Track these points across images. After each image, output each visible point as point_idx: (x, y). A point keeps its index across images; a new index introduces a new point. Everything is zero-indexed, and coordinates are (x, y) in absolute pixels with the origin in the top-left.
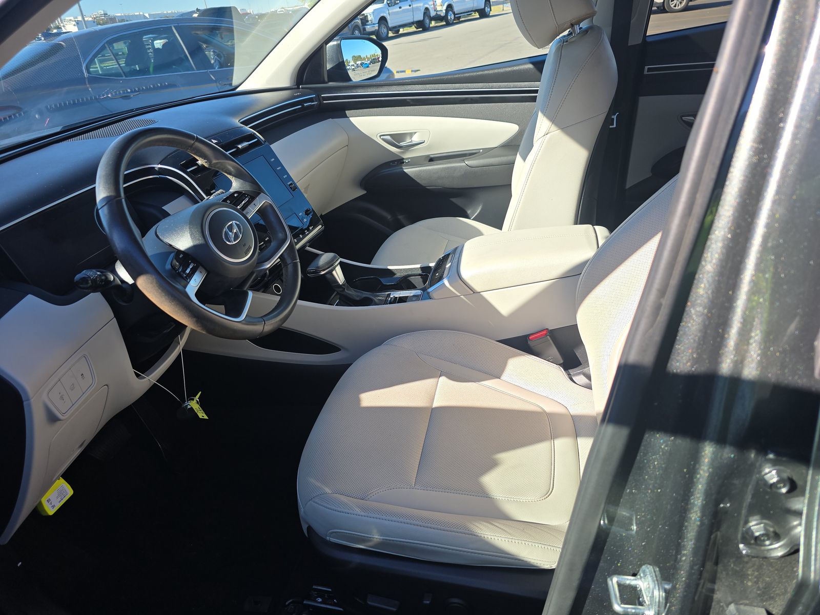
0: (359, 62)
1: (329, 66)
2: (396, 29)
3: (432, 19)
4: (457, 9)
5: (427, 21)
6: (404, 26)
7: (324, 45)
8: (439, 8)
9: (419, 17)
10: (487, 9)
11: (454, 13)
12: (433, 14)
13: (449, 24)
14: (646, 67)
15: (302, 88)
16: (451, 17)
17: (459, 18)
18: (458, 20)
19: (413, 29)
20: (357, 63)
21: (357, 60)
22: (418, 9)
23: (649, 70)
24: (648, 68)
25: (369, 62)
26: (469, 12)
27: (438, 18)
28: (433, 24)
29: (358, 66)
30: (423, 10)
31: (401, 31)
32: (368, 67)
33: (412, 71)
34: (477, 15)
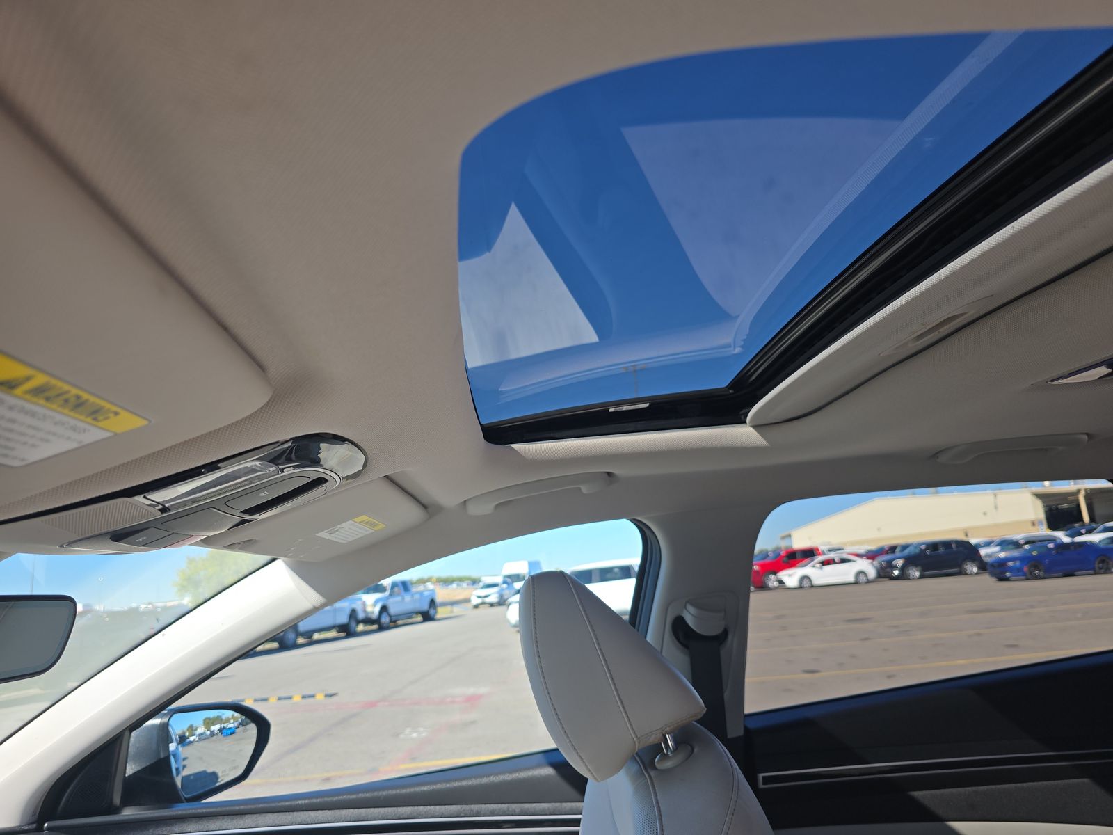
0: (215, 728)
1: (130, 770)
2: (308, 635)
3: (359, 622)
4: (393, 610)
5: (353, 624)
6: (320, 630)
7: (127, 733)
8: (369, 609)
9: (343, 619)
10: (432, 612)
11: (390, 616)
12: (361, 616)
13: (382, 628)
14: (761, 775)
15: (48, 829)
16: (385, 620)
17: (395, 621)
18: (394, 623)
19: (333, 634)
20: (213, 728)
21: (213, 724)
22: (341, 609)
23: (766, 780)
24: (764, 778)
25: (236, 724)
26: (409, 615)
27: (368, 621)
28: (361, 627)
29: (212, 734)
30: (348, 612)
31: (316, 636)
32: (233, 733)
33: (326, 696)
34: (420, 618)
